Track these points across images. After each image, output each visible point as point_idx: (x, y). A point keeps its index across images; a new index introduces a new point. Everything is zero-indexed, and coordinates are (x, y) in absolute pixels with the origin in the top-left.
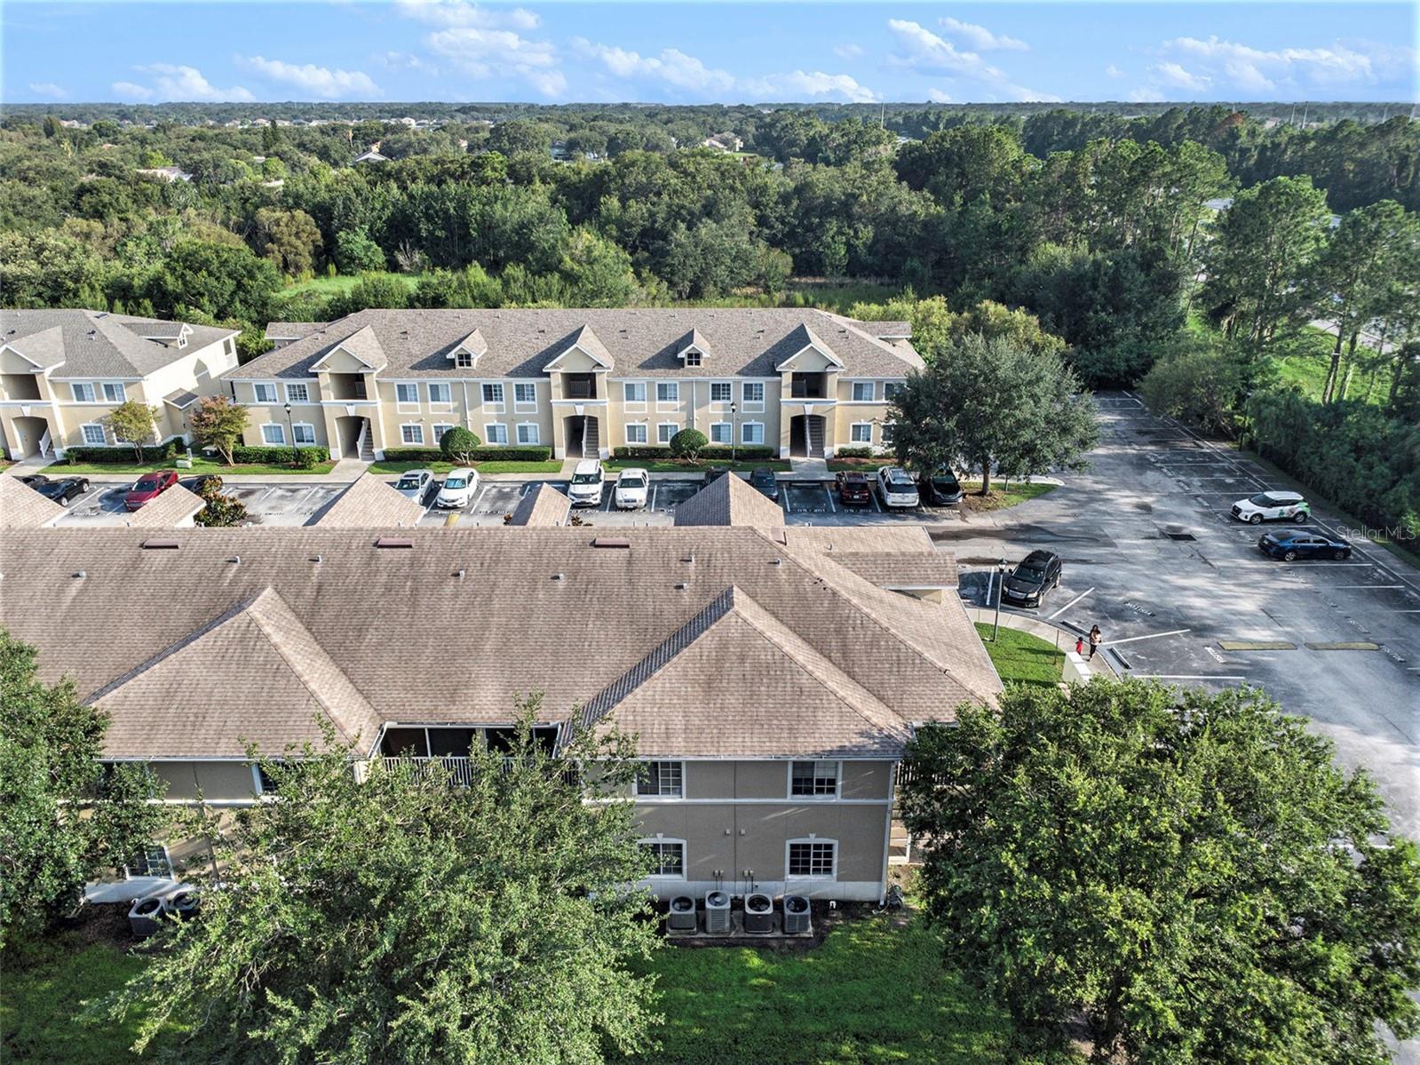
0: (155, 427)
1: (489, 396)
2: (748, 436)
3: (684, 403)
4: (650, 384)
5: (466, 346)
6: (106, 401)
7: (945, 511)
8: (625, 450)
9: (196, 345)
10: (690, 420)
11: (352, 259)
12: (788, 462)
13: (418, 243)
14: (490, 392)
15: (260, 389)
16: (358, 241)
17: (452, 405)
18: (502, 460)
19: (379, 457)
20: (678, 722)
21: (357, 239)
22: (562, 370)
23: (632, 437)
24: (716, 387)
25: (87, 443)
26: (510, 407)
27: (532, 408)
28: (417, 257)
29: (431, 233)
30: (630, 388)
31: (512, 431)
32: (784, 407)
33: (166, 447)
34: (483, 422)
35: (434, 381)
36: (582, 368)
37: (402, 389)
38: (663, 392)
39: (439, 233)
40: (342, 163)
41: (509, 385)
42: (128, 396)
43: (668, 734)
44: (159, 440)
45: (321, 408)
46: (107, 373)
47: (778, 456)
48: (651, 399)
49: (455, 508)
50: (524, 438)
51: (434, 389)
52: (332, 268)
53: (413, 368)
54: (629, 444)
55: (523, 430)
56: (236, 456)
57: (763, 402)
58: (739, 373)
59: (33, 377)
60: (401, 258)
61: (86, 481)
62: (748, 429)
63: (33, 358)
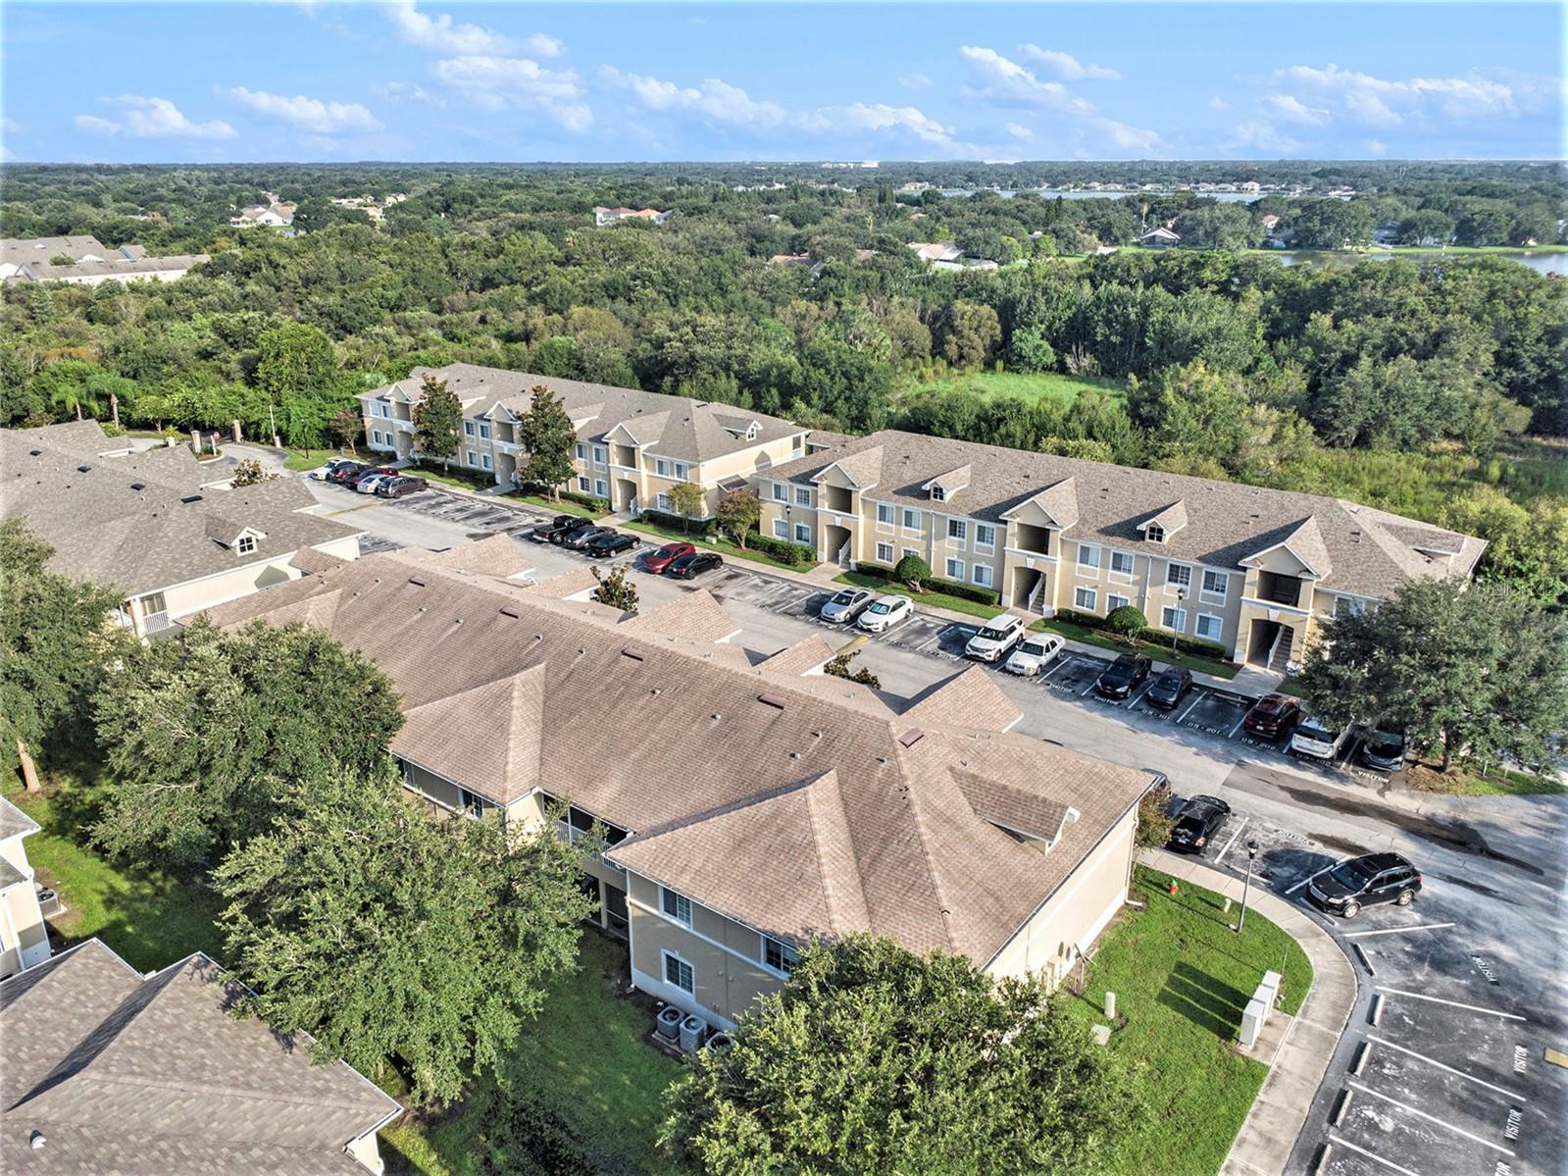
0: (703, 504)
1: (953, 533)
2: (1204, 628)
3: (1138, 578)
4: (1105, 551)
5: (941, 481)
6: (676, 478)
7: (1368, 775)
8: (1068, 612)
9: (764, 438)
10: (1141, 599)
11: (1021, 357)
12: (1239, 667)
13: (1092, 347)
14: (955, 528)
15: (778, 488)
16: (1031, 340)
17: (920, 532)
18: (952, 594)
19: (853, 567)
20: (697, 863)
21: (1030, 338)
22: (1018, 520)
23: (1080, 602)
24: (1174, 569)
25: (661, 508)
26: (970, 547)
27: (990, 551)
28: (1087, 361)
29: (1107, 337)
30: (1085, 551)
31: (969, 571)
32: (1244, 606)
33: (708, 522)
34: (943, 556)
35: (909, 508)
36: (1038, 522)
37: (883, 509)
38: (1118, 562)
39: (1113, 339)
40: (1122, 241)
41: (972, 526)
42: (689, 477)
43: (683, 870)
44: (706, 514)
45: (816, 514)
46: (680, 455)
47: (1231, 659)
48: (1104, 566)
49: (869, 631)
50: (979, 579)
51: (909, 515)
52: (1000, 364)
53: (895, 492)
54: (1076, 608)
55: (979, 570)
56: (748, 541)
57: (1225, 595)
58: (1201, 559)
59: (633, 449)
60: (1069, 360)
61: (638, 540)
62: (1204, 621)
63: (636, 435)
